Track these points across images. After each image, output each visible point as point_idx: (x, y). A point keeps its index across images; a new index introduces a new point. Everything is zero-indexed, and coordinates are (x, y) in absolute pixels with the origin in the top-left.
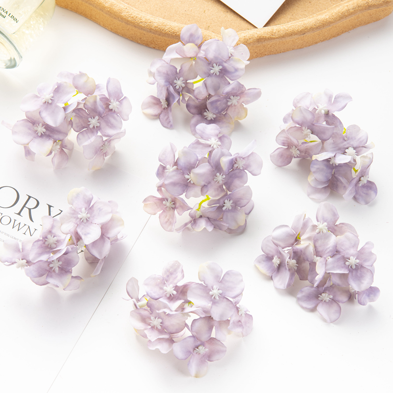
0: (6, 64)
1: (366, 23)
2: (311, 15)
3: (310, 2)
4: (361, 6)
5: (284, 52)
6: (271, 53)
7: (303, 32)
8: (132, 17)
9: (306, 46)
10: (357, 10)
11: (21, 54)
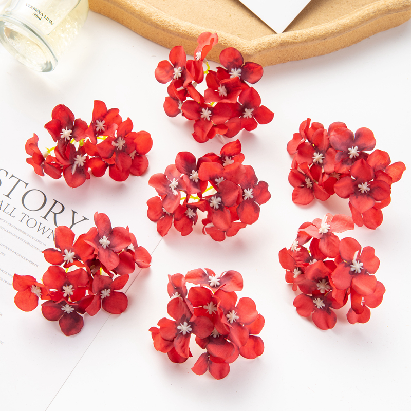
0: (43, 68)
1: (387, 28)
2: (333, 20)
3: (332, 7)
4: (381, 10)
5: (305, 58)
6: (294, 59)
7: (324, 37)
8: (161, 21)
9: (327, 53)
10: (377, 14)
11: (57, 58)
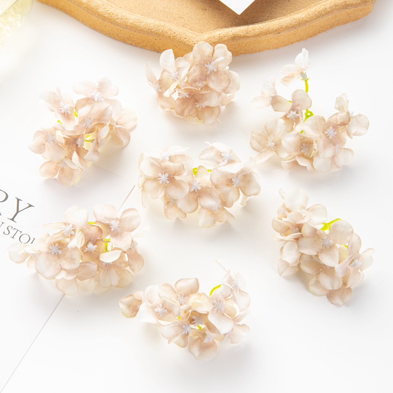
1: (345, 22)
2: (289, 14)
4: (338, 5)
5: (259, 52)
6: (247, 52)
7: (278, 31)
8: (109, 14)
9: (281, 46)
10: (334, 9)
